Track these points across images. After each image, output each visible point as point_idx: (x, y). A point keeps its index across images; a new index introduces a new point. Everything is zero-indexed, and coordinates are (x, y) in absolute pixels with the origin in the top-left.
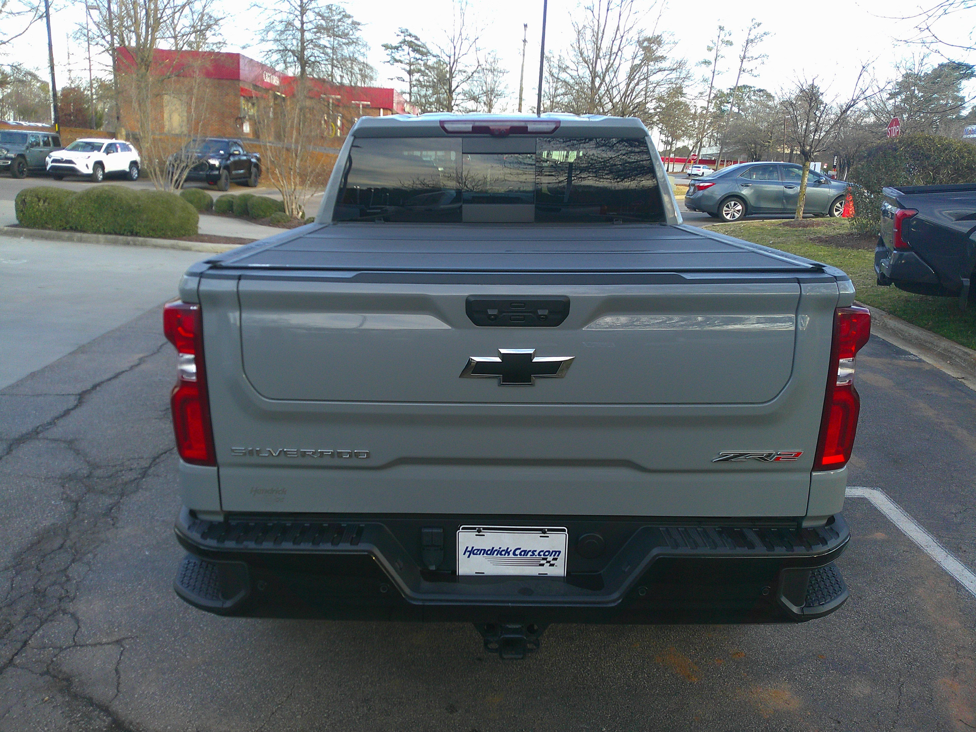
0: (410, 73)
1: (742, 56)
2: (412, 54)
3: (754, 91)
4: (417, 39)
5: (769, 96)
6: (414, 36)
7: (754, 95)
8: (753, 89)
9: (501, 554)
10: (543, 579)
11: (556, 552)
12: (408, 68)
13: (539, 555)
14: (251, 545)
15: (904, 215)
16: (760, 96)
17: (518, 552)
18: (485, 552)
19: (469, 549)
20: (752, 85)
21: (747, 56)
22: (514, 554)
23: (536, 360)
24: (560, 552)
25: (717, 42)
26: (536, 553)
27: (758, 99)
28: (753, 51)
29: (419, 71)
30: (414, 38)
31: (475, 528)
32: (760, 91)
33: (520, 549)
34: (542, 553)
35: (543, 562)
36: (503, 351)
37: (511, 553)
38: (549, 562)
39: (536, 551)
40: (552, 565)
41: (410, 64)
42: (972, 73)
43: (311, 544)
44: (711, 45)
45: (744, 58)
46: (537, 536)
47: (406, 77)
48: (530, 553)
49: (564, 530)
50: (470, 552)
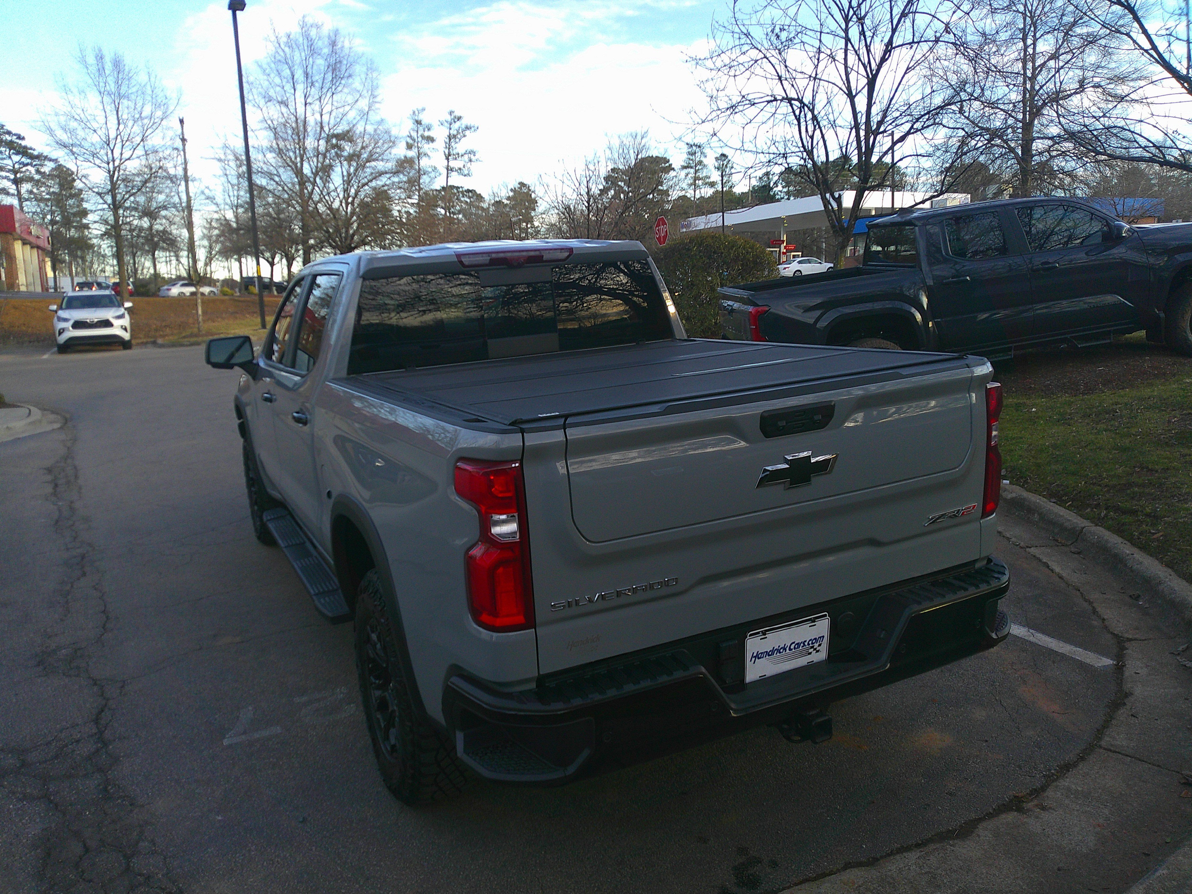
0: (16, 182)
1: (447, 153)
2: (16, 158)
3: (462, 192)
4: (19, 137)
5: (480, 197)
6: (15, 135)
7: (463, 197)
8: (461, 189)
9: (780, 653)
10: (811, 666)
11: (820, 637)
12: (12, 177)
13: (808, 644)
14: (597, 697)
15: (757, 312)
16: (469, 198)
17: (792, 647)
18: (768, 654)
19: (755, 655)
20: (459, 186)
21: (452, 153)
22: (790, 649)
23: (813, 460)
24: (823, 637)
25: (416, 138)
26: (806, 644)
27: (468, 200)
28: (460, 147)
29: (30, 179)
30: (15, 137)
31: (758, 633)
32: (468, 191)
33: (794, 643)
34: (810, 642)
35: (810, 651)
36: (790, 458)
37: (788, 649)
38: (815, 649)
39: (805, 641)
40: (818, 651)
41: (15, 172)
42: (670, 165)
43: (649, 680)
44: (410, 141)
45: (449, 155)
46: (806, 626)
47: (12, 189)
48: (802, 645)
49: (825, 615)
50: (755, 657)
